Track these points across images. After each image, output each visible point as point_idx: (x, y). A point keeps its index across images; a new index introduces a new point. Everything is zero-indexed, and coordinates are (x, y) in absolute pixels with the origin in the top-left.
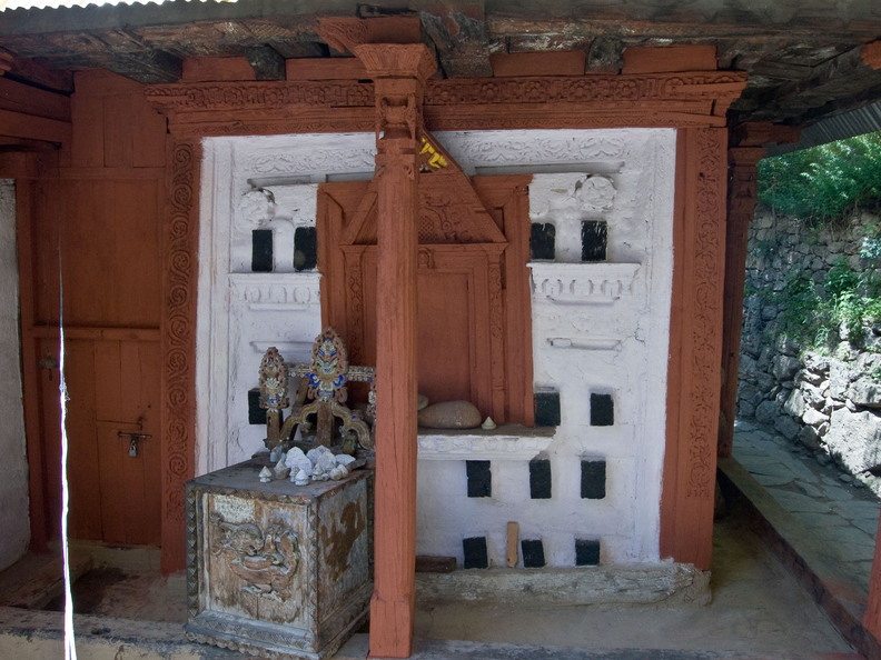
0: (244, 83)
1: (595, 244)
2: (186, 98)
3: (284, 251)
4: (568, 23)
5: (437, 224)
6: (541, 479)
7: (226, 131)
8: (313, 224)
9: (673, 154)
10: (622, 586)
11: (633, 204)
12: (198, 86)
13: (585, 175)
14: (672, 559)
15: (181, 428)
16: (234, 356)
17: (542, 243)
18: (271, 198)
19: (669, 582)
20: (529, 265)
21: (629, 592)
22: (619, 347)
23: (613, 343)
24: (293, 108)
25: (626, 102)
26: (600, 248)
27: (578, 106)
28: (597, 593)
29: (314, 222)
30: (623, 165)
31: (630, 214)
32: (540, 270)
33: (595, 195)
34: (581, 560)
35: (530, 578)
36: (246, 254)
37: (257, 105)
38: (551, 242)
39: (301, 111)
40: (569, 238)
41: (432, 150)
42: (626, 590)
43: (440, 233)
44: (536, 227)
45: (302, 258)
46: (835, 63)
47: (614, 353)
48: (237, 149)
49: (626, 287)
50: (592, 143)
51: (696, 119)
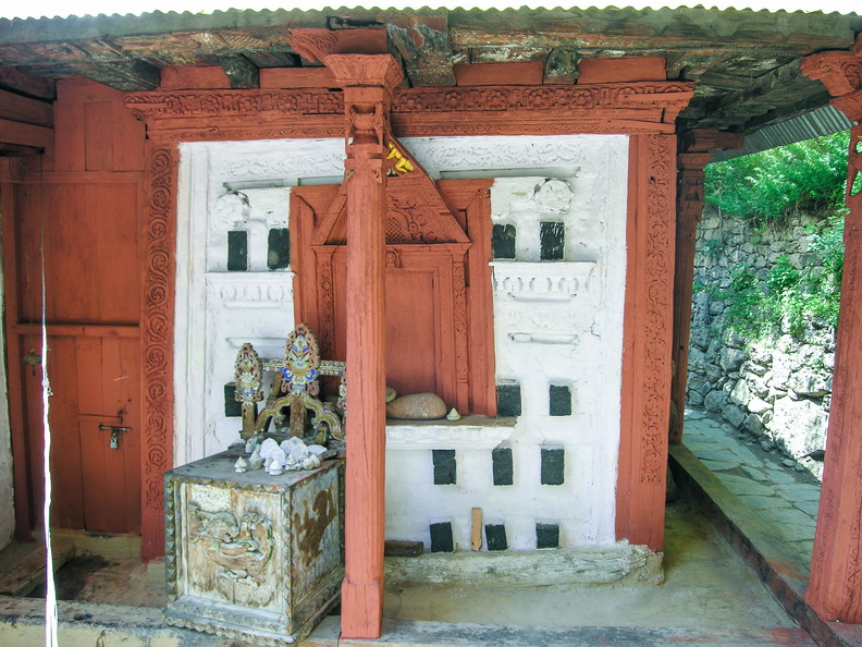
0: (220, 92)
1: (553, 243)
2: (164, 105)
3: (258, 251)
4: (527, 35)
5: (404, 225)
6: (503, 467)
7: (203, 137)
8: (286, 226)
9: (626, 159)
10: (580, 567)
11: (589, 206)
12: (176, 94)
13: (543, 178)
14: (627, 541)
15: (160, 421)
16: (211, 352)
17: (503, 241)
18: (246, 201)
19: (624, 563)
20: (490, 264)
21: (587, 573)
22: (576, 341)
23: (571, 338)
24: (267, 115)
25: (581, 110)
26: (557, 248)
27: (536, 114)
28: (557, 574)
29: (287, 223)
30: (579, 169)
31: (586, 216)
32: (501, 269)
33: (553, 198)
34: (540, 544)
35: (493, 561)
36: (222, 254)
37: (232, 112)
38: (512, 242)
39: (274, 118)
40: (528, 238)
41: (398, 155)
42: (583, 571)
43: (406, 234)
44: (497, 228)
45: (275, 257)
46: (776, 75)
47: (572, 347)
48: (213, 153)
49: (582, 284)
50: (549, 148)
51: (647, 126)
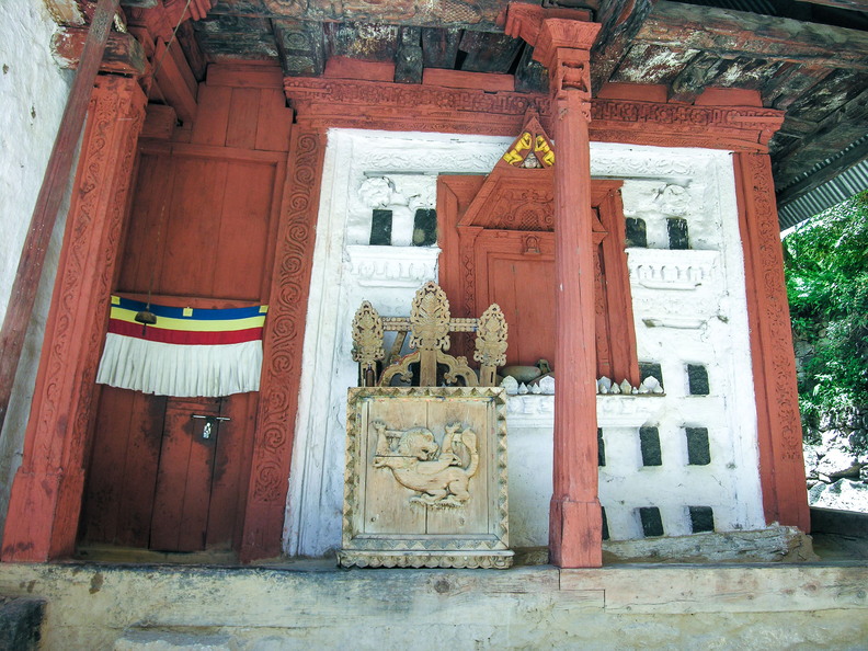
1: (679, 236)
2: (325, 91)
3: (403, 227)
7: (355, 124)
8: (434, 207)
9: (731, 172)
10: (742, 547)
13: (664, 184)
14: (777, 523)
16: (342, 328)
17: (636, 233)
18: (391, 184)
20: (627, 250)
21: (748, 553)
22: (704, 326)
23: (698, 324)
26: (683, 240)
27: (661, 127)
29: (435, 205)
30: (690, 181)
31: (701, 218)
32: (635, 256)
33: (675, 199)
34: (696, 529)
35: (655, 543)
36: (365, 232)
37: (391, 103)
38: (644, 234)
40: (656, 231)
41: (547, 149)
43: (542, 224)
44: (629, 221)
45: (421, 235)
47: (701, 331)
49: (707, 273)
